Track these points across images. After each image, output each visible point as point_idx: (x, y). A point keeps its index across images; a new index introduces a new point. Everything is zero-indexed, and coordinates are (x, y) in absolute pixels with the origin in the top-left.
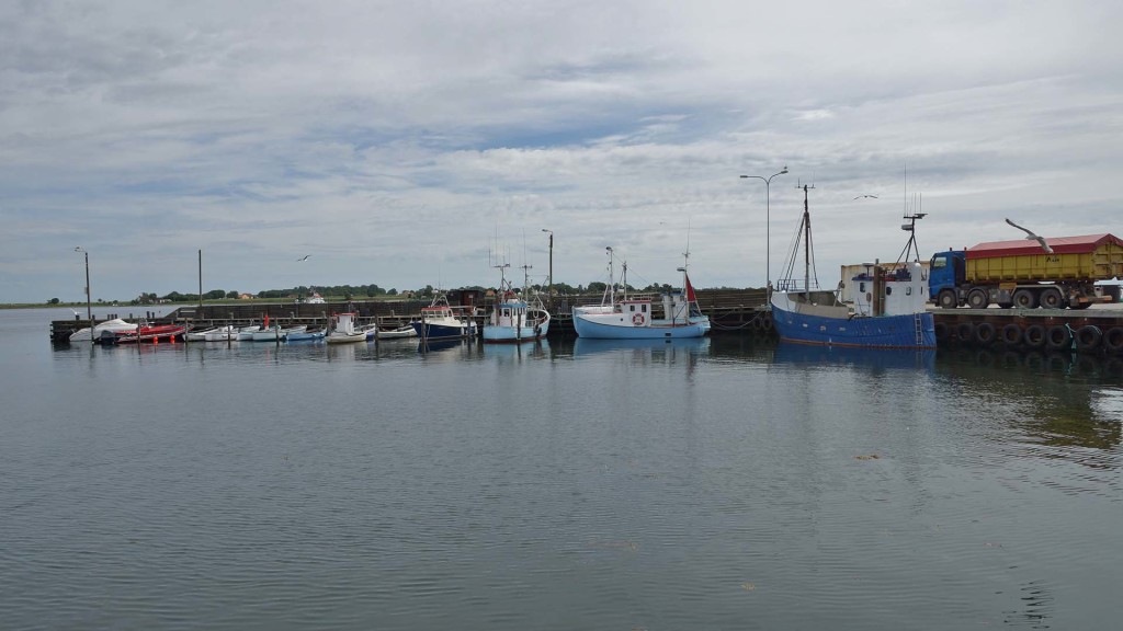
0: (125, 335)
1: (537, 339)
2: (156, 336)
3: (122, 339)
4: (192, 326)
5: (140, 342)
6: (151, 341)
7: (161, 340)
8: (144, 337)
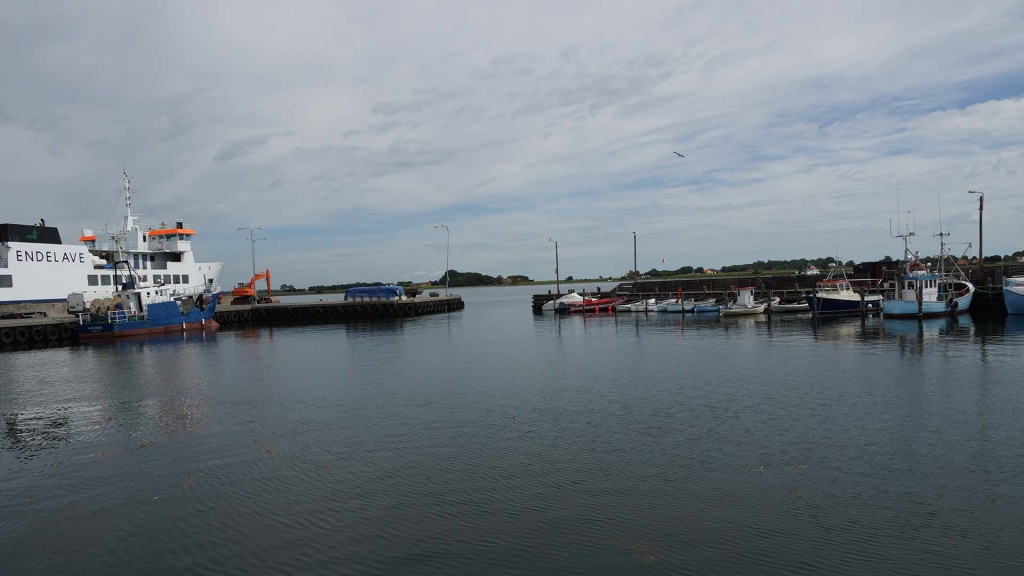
0: (575, 306)
1: (952, 314)
2: (597, 307)
3: (573, 309)
4: (626, 299)
5: (586, 311)
6: (593, 311)
7: (601, 310)
8: (588, 308)
